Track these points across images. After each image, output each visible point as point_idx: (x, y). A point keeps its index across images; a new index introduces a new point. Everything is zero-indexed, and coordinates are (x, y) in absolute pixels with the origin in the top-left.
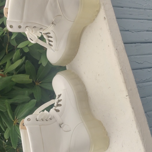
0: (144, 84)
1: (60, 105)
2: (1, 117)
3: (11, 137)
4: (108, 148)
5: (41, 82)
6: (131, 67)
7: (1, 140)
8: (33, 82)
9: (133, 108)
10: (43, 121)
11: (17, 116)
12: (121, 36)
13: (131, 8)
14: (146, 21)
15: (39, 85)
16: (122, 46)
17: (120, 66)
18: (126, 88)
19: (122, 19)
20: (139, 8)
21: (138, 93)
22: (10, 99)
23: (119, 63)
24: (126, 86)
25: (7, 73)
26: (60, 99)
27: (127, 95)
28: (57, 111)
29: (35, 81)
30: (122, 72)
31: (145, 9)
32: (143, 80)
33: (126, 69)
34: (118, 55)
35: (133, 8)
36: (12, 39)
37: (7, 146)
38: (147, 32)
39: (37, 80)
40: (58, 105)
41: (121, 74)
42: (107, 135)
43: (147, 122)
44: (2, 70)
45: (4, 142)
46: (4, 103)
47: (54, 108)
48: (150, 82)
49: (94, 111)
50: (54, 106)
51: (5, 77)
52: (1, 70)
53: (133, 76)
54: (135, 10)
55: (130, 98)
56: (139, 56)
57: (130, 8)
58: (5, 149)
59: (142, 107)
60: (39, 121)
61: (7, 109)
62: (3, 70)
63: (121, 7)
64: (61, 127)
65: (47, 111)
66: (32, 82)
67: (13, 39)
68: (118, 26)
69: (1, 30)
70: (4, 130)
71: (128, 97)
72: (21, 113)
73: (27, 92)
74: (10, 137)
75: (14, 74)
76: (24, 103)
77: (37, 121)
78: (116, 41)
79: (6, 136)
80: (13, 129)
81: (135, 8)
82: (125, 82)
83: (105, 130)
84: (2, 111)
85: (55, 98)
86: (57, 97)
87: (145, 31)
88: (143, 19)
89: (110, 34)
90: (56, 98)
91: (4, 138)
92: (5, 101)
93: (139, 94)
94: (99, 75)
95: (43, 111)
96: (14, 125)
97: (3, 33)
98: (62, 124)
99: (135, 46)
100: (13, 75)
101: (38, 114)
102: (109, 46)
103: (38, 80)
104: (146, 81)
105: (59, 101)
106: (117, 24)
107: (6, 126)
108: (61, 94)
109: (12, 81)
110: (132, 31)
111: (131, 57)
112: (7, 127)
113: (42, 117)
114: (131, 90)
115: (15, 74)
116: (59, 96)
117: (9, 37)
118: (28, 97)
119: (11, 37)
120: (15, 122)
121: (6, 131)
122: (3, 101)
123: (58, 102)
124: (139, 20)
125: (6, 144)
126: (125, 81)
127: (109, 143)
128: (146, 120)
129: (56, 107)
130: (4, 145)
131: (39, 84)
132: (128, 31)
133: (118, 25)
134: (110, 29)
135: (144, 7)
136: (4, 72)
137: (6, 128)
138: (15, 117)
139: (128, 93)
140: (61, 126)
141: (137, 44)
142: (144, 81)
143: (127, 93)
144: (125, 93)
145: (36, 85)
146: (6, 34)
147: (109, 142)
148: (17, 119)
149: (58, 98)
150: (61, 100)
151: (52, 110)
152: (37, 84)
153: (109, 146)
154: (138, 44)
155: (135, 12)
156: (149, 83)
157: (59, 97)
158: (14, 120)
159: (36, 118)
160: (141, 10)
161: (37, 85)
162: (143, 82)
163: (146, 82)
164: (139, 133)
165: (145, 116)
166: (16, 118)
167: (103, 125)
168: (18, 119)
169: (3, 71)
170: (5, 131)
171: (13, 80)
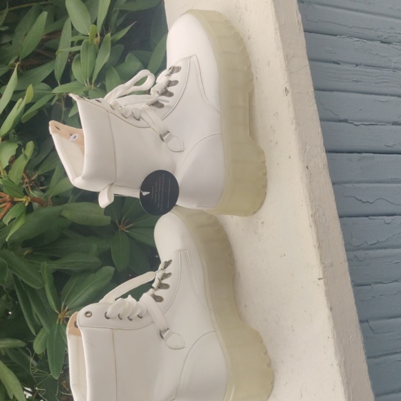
0: (371, 253)
1: (167, 286)
2: (31, 300)
3: (48, 351)
4: (269, 397)
5: (131, 225)
6: (338, 212)
7: (26, 355)
8: (113, 222)
9: (331, 309)
10: (121, 319)
11: (66, 302)
12: (321, 135)
13: (361, 64)
14: (393, 98)
15: (127, 231)
16: (321, 158)
17: (312, 209)
18: (321, 260)
19: (332, 91)
20: (379, 67)
21: (348, 273)
22: (54, 259)
23: (310, 199)
24: (321, 257)
25: (52, 197)
26: (168, 271)
27: (321, 277)
28: (158, 299)
29: (117, 222)
30: (315, 222)
31: (395, 69)
32: (370, 243)
33: (324, 215)
34: (310, 182)
35: (365, 65)
36: (70, 116)
37: (38, 372)
38: (394, 126)
39: (124, 218)
40: (161, 286)
41: (310, 226)
42: (269, 365)
43: (362, 345)
44: (41, 188)
45: (31, 360)
46: (40, 269)
47: (151, 291)
48: (385, 248)
49: (246, 306)
50: (153, 288)
51: (46, 206)
52: (41, 186)
53: (341, 234)
54: (369, 70)
55: (326, 284)
56: (366, 185)
57: (357, 65)
58: (34, 377)
59: (355, 308)
60: (113, 318)
61: (44, 283)
62: (44, 187)
63: (334, 63)
64: (162, 337)
65: (133, 297)
66: (109, 223)
67: (72, 117)
68: (317, 112)
69: (47, 92)
70: (34, 333)
71: (322, 281)
72: (78, 296)
73: (95, 246)
74: (46, 351)
75: (70, 201)
76: (86, 272)
77: (108, 318)
78: (308, 148)
79: (38, 348)
80: (56, 332)
81: (368, 66)
82: (320, 247)
83: (266, 353)
84: (33, 286)
85: (157, 269)
86: (161, 266)
87: (388, 123)
88: (386, 95)
89: (296, 130)
90: (160, 268)
91: (33, 351)
92: (42, 264)
93: (349, 278)
94: (263, 223)
95: (125, 296)
96: (57, 322)
97: (51, 100)
98: (166, 331)
99: (359, 160)
100: (66, 202)
101: (111, 304)
102: (290, 158)
103: (125, 220)
104: (377, 245)
105: (165, 276)
106: (316, 105)
107: (40, 323)
108: (170, 261)
109: (63, 217)
110: (355, 123)
111: (344, 185)
112: (42, 327)
113: (120, 311)
114: (332, 265)
115: (72, 202)
116: (167, 264)
117: (64, 109)
118: (97, 260)
119: (68, 111)
120: (60, 316)
121: (40, 334)
122: (37, 262)
123: (162, 279)
124: (375, 96)
125: (37, 367)
126: (319, 244)
127: (273, 387)
128: (360, 338)
129: (156, 290)
130: (32, 369)
131: (127, 229)
132: (345, 121)
133: (316, 109)
134: (296, 118)
135: (393, 65)
136: (47, 193)
137: (38, 328)
138: (63, 304)
139: (324, 273)
140: (164, 336)
141: (363, 154)
142: (372, 246)
143: (321, 272)
144: (317, 272)
145: (119, 230)
146: (57, 103)
147: (272, 383)
148: (67, 308)
149: (163, 268)
150: (170, 274)
151: (146, 297)
152: (122, 228)
153: (273, 392)
154: (367, 154)
155: (368, 76)
156: (383, 251)
157: (165, 268)
158: (60, 312)
159: (106, 313)
160: (385, 71)
161: (123, 231)
162: (370, 249)
163: (377, 248)
164: (340, 368)
165: (358, 330)
166: (65, 307)
167: (262, 342)
168: (68, 310)
169: (44, 191)
170: (37, 334)
171: (67, 214)
